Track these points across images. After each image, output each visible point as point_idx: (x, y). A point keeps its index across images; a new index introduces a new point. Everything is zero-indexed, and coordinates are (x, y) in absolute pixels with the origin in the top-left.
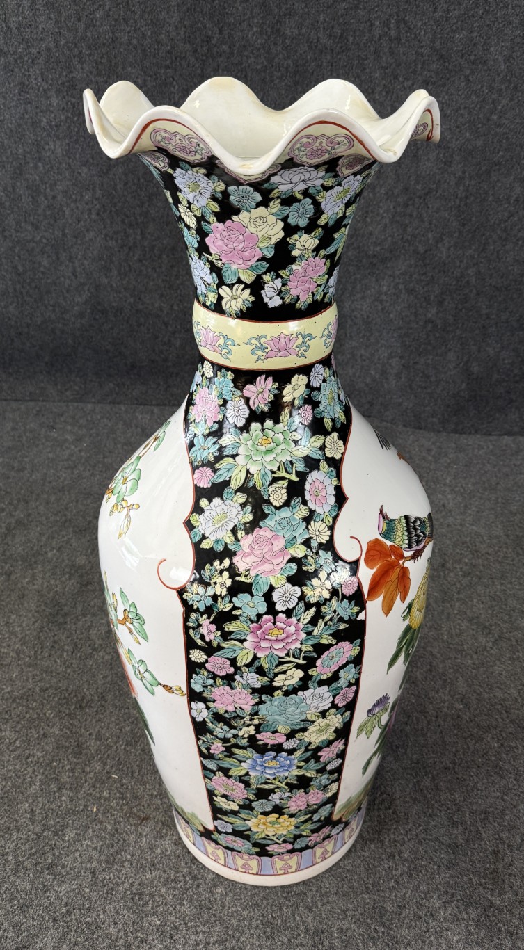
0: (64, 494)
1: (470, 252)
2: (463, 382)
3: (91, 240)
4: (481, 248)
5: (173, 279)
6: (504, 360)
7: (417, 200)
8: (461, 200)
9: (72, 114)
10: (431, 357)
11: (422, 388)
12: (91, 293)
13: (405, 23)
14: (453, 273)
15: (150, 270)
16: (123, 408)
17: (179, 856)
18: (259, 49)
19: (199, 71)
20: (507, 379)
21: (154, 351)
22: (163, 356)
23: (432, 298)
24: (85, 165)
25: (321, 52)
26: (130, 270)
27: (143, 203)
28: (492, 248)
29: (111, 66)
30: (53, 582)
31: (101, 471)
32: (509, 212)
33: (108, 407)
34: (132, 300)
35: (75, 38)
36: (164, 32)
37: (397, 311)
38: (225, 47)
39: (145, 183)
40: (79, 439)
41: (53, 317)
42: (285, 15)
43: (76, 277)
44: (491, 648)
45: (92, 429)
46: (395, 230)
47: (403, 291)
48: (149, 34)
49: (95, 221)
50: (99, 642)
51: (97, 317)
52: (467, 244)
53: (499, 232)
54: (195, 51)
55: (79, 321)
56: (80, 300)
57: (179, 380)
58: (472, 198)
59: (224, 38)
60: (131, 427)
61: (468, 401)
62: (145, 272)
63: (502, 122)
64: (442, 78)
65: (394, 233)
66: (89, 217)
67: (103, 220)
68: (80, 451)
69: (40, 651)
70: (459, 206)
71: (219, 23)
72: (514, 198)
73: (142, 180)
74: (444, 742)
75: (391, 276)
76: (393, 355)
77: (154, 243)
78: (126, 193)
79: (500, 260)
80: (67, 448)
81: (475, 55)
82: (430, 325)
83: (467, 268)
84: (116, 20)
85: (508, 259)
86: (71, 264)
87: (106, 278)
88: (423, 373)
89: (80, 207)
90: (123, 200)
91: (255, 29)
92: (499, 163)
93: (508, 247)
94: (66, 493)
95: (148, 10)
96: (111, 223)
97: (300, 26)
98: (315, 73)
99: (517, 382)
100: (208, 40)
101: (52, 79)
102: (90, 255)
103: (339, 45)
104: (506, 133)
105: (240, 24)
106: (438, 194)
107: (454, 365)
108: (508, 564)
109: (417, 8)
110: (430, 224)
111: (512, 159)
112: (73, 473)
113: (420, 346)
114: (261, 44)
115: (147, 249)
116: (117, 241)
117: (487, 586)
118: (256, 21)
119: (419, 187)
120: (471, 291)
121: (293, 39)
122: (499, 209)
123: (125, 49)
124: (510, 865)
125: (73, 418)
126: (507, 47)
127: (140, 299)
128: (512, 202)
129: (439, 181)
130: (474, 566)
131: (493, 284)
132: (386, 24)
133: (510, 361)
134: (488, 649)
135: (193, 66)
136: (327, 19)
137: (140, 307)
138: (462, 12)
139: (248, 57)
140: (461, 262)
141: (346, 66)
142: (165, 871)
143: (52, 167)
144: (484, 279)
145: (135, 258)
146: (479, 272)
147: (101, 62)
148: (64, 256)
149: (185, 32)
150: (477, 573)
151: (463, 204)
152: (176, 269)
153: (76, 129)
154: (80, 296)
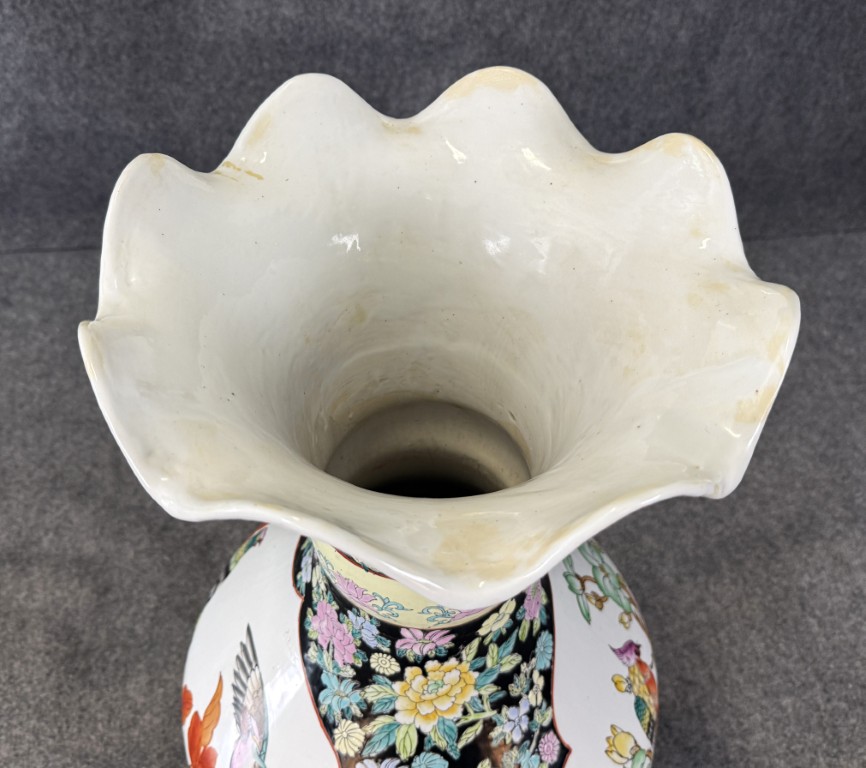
0: (45, 426)
1: (563, 31)
3: (9, 44)
4: (577, 26)
12: (25, 116)
15: (105, 78)
26: (77, 82)
28: (592, 24)
30: (58, 593)
50: (141, 700)
62: (98, 82)
67: (22, 15)
69: (65, 726)
77: (107, 40)
79: (601, 40)
96: (36, 18)
115: (96, 50)
116: (49, 42)
145: (82, 64)
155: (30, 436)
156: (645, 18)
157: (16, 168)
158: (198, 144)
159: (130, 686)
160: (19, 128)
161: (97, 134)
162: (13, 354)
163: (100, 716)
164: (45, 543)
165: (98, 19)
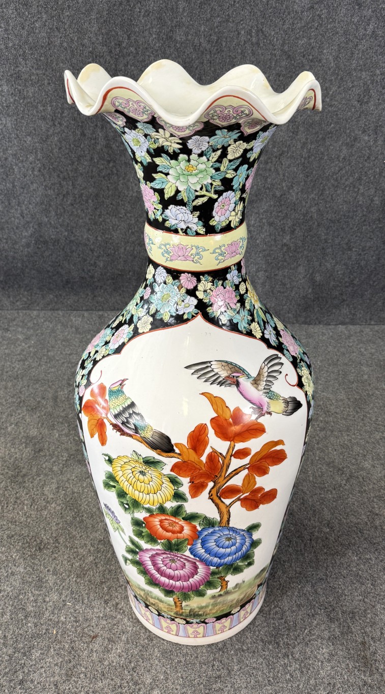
0: (18, 381)
1: (312, 195)
2: (309, 288)
3: (34, 190)
4: (320, 192)
5: (97, 217)
6: (338, 271)
7: (274, 159)
8: (305, 158)
9: (19, 98)
10: (287, 271)
11: (281, 292)
12: (35, 229)
13: (263, 32)
14: (301, 210)
15: (79, 211)
16: (60, 313)
17: (123, 667)
18: (158, 50)
19: (113, 66)
20: (340, 285)
21: (84, 270)
22: (90, 274)
23: (286, 228)
24: (29, 135)
25: (203, 53)
26: (64, 212)
27: (73, 163)
28: (328, 192)
29: (47, 62)
31: (46, 362)
32: (339, 167)
33: (49, 313)
34: (66, 234)
35: (20, 42)
36: (87, 38)
37: (262, 238)
38: (132, 49)
39: (75, 148)
40: (28, 338)
41: (6, 247)
42: (176, 26)
43: (23, 217)
44: (345, 485)
45: (37, 330)
46: (259, 180)
47: (266, 224)
48: (76, 39)
49: (37, 176)
51: (40, 246)
52: (310, 190)
53: (332, 181)
54: (111, 52)
55: (26, 250)
56: (26, 234)
57: (102, 291)
58: (313, 157)
59: (131, 42)
60: (68, 327)
61: (314, 301)
62: (76, 213)
63: (333, 103)
64: (290, 72)
65: (258, 182)
66: (32, 173)
67: (43, 175)
68: (29, 347)
70: (304, 163)
71: (127, 31)
72: (342, 157)
73: (72, 146)
74: (317, 559)
75: (257, 213)
76: (260, 269)
77: (82, 191)
78: (60, 155)
79: (333, 201)
80: (19, 345)
81: (313, 56)
82: (285, 248)
83: (310, 207)
84: (51, 29)
85: (339, 200)
86: (19, 208)
87: (46, 217)
88: (281, 282)
89: (26, 165)
90: (58, 160)
91: (154, 36)
92: (331, 133)
93: (339, 192)
94: (20, 380)
95: (75, 21)
96: (50, 177)
97: (187, 34)
98: (198, 68)
99: (347, 287)
100: (119, 44)
101: (3, 72)
102: (34, 201)
103: (216, 48)
104: (336, 111)
105: (143, 32)
106: (289, 155)
107: (303, 276)
108: (351, 420)
109: (271, 21)
110: (284, 176)
111: (340, 130)
112: (24, 364)
113: (279, 263)
114: (159, 47)
115: (77, 196)
116: (54, 191)
117: (337, 437)
118: (154, 30)
119: (275, 150)
120: (314, 223)
121: (182, 43)
122: (332, 165)
123: (58, 50)
124: (375, 653)
125: (23, 322)
126: (335, 50)
127: (72, 232)
128: (341, 160)
129: (289, 146)
130: (327, 423)
131: (329, 218)
132: (249, 33)
133: (342, 272)
134: (343, 485)
135: (109, 63)
136: (207, 29)
137: (73, 238)
138: (303, 25)
139: (149, 56)
140: (307, 202)
141: (221, 63)
142: (112, 680)
143: (4, 137)
144: (322, 215)
145: (68, 203)
146: (319, 210)
147: (40, 60)
148: (13, 202)
149: (103, 38)
150: (330, 428)
151: (306, 162)
152: (99, 210)
153: (22, 109)
154: (27, 231)
155: (10, 384)
156: (356, 190)
157: (25, 259)
158: (122, 250)
159: (46, 489)
160: (31, 236)
161: (71, 241)
162: (7, 351)
163: (26, 502)
164: (9, 429)
165: (80, 180)
